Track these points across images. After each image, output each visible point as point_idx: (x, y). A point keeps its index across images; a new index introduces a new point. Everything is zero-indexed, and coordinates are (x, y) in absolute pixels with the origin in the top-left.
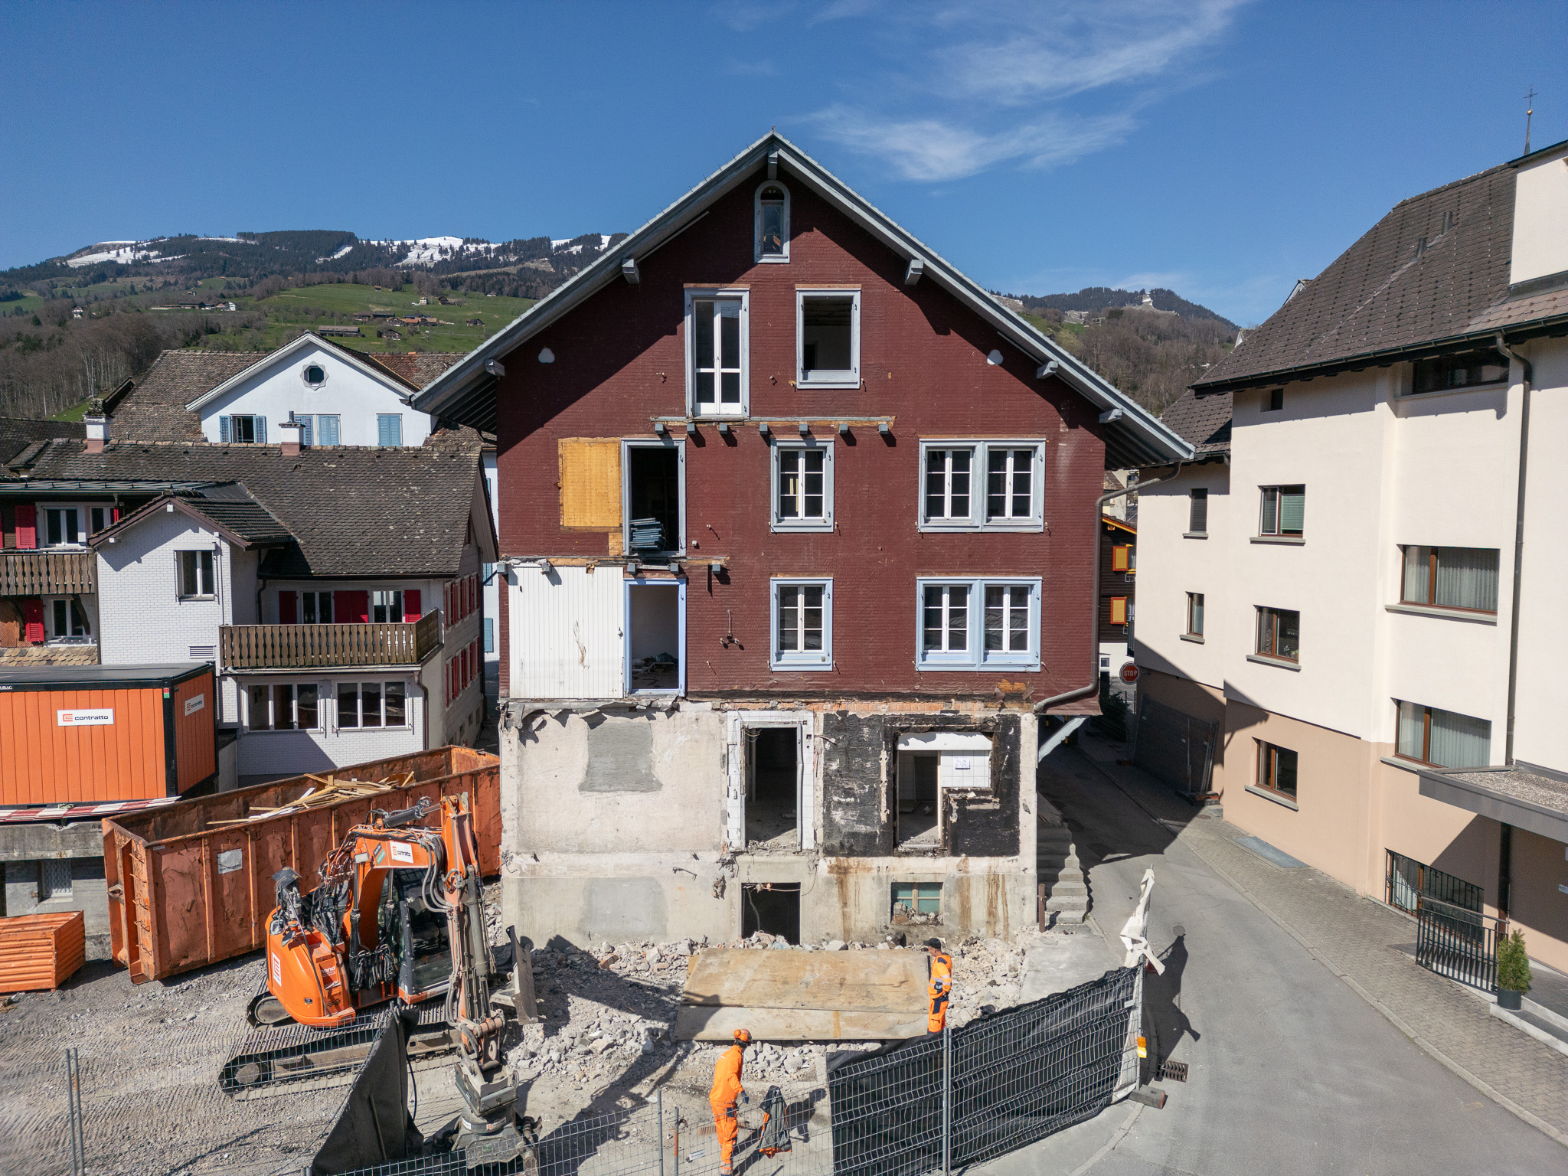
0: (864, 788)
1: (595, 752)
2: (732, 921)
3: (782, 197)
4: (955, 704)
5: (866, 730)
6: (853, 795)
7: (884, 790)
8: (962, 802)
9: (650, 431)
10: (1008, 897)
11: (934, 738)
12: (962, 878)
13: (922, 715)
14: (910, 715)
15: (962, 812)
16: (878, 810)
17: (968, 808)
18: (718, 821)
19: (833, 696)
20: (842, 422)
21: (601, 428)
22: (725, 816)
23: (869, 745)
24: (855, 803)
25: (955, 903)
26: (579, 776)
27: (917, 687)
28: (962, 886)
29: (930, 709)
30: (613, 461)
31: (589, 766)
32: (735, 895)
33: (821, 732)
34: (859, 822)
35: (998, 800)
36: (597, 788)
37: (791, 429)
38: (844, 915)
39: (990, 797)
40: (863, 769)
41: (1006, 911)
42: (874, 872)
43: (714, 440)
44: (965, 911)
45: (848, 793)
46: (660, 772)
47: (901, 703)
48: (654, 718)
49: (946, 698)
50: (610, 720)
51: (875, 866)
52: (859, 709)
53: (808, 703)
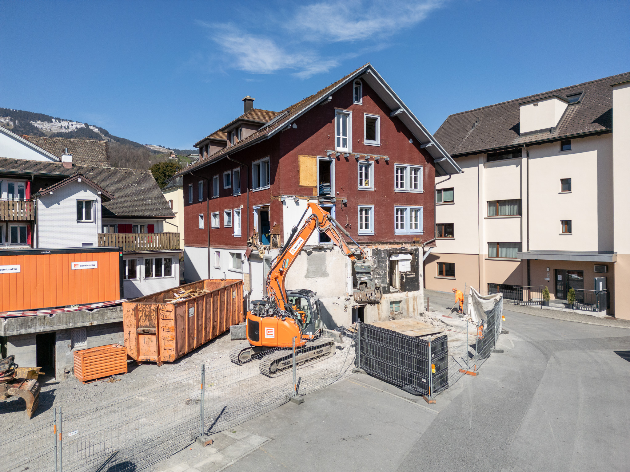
0: (383, 272)
1: (309, 265)
2: (350, 319)
3: (360, 84)
4: (404, 245)
5: (383, 254)
6: (380, 275)
7: (388, 272)
8: (406, 275)
9: (325, 154)
10: (418, 303)
11: (398, 256)
12: (407, 298)
13: (396, 249)
14: (394, 249)
15: (406, 278)
16: (386, 279)
17: (408, 277)
18: (345, 286)
19: (375, 243)
20: (376, 156)
21: (311, 153)
22: (347, 284)
23: (384, 259)
24: (381, 277)
25: (405, 307)
26: (305, 273)
27: (395, 240)
28: (407, 301)
29: (398, 247)
30: (315, 164)
31: (308, 269)
32: (350, 310)
33: (372, 255)
34: (382, 283)
35: (414, 274)
36: (310, 277)
37: (363, 157)
38: (379, 313)
39: (412, 273)
40: (382, 266)
41: (417, 308)
42: (386, 299)
43: (343, 159)
44: (408, 308)
45: (379, 274)
46: (329, 270)
47: (391, 245)
48: (326, 252)
49: (402, 243)
50: (314, 253)
51: (386, 297)
52: (381, 247)
53: (368, 246)
